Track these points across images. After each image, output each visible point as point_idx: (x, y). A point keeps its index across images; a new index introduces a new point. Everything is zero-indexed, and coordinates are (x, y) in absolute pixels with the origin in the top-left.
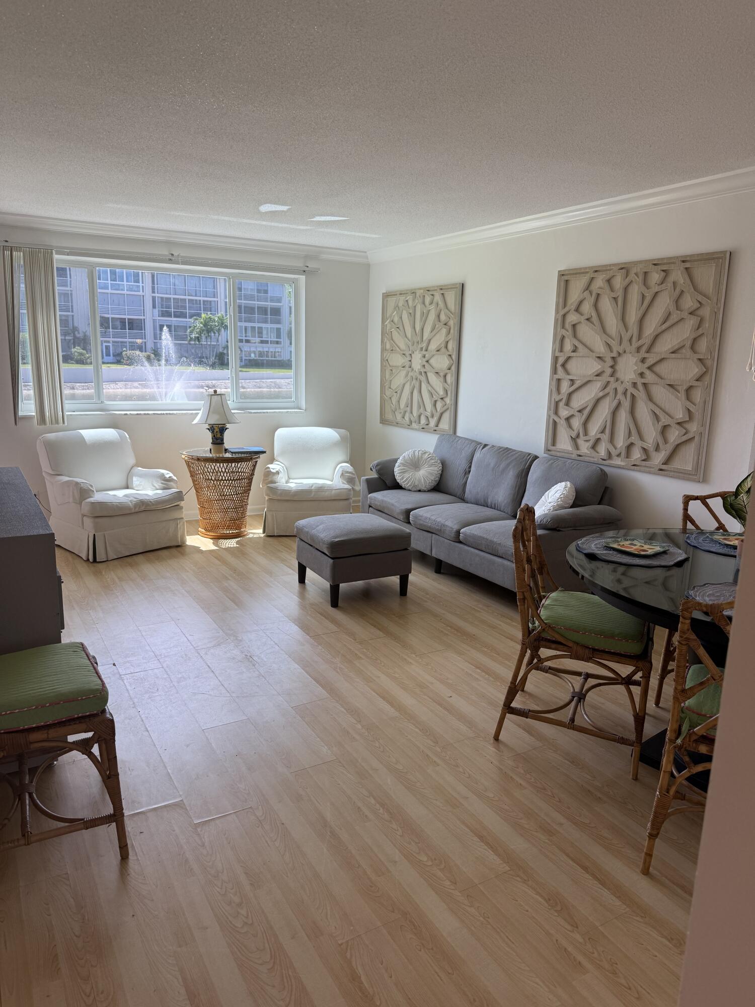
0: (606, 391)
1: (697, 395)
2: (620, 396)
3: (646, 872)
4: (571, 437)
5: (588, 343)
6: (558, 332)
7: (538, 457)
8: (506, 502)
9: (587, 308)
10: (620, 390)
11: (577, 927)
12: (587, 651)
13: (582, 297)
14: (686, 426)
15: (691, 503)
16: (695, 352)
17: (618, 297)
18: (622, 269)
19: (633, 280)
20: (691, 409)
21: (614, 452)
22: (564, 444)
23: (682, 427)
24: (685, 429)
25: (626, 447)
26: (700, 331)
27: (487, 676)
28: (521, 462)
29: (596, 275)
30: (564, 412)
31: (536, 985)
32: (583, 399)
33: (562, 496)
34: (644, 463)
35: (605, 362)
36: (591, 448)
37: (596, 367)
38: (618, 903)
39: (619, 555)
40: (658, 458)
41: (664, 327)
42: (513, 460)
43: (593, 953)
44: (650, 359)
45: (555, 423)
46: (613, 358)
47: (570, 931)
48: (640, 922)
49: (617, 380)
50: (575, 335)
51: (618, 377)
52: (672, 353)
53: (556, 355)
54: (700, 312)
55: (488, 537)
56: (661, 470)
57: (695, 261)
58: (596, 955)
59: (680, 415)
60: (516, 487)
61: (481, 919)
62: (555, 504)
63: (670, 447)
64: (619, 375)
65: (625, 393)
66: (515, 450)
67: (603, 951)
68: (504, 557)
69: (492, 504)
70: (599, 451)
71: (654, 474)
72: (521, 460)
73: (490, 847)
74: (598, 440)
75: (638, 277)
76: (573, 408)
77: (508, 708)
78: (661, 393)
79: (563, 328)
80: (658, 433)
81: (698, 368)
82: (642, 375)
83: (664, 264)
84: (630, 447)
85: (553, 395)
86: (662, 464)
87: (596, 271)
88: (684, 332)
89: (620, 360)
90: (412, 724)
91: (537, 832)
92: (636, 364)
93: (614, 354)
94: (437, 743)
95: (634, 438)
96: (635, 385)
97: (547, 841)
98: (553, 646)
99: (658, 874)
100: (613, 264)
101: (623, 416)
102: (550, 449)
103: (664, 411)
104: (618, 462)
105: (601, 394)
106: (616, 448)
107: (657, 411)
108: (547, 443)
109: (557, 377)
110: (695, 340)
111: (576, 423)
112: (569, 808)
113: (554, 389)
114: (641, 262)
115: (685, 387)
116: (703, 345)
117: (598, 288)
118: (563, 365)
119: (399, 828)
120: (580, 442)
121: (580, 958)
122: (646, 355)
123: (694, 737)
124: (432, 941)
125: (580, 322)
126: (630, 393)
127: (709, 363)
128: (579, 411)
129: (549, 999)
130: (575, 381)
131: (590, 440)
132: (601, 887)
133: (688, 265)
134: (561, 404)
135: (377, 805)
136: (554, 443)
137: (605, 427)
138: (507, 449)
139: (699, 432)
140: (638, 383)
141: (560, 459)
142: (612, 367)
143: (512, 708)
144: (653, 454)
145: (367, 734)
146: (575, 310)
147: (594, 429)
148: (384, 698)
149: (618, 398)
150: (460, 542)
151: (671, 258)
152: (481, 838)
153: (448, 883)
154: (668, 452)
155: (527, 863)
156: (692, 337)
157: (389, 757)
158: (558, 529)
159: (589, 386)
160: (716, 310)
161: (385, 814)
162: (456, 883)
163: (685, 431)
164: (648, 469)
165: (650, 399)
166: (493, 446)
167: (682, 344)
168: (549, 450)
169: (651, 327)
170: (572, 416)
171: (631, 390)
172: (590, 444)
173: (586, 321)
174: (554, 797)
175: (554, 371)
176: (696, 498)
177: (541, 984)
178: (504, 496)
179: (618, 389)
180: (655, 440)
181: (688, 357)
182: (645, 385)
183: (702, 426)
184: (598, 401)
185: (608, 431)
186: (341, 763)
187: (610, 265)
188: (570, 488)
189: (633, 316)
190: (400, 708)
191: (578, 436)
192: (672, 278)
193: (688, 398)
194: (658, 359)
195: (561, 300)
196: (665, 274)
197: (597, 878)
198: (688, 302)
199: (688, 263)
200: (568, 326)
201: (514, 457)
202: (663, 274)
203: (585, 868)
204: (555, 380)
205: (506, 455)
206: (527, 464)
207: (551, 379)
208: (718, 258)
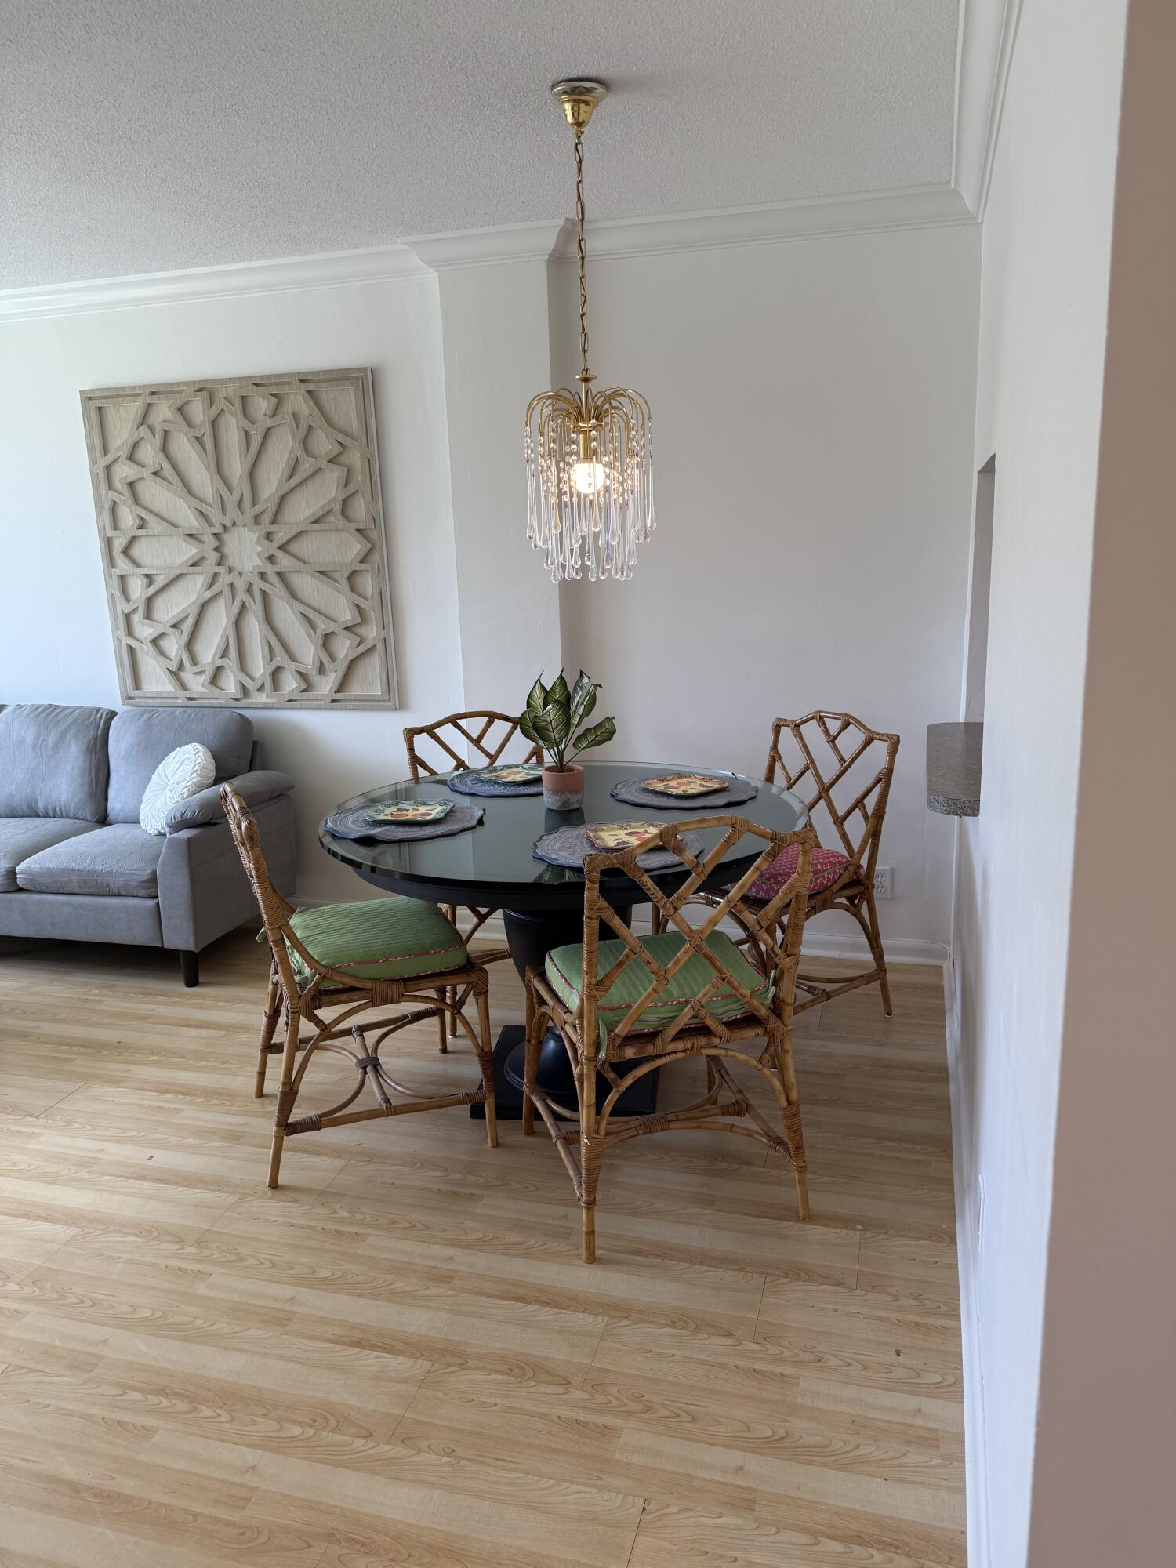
0: (216, 589)
1: (367, 584)
2: (241, 595)
3: (592, 1259)
4: (169, 670)
5: (164, 513)
6: (103, 497)
7: (117, 713)
8: (76, 800)
9: (149, 453)
10: (241, 585)
11: (569, 1383)
12: (396, 986)
13: (136, 437)
14: (358, 630)
15: (417, 738)
16: (349, 520)
17: (203, 435)
18: (200, 390)
19: (225, 409)
20: (362, 605)
21: (251, 686)
22: (157, 682)
23: (354, 633)
24: (359, 636)
25: (270, 675)
26: (351, 488)
27: (188, 1098)
28: (87, 726)
29: (154, 399)
30: (145, 631)
31: (578, 1496)
32: (177, 603)
33: (197, 768)
34: (305, 695)
35: (202, 542)
36: (209, 684)
37: (191, 551)
38: (590, 1318)
39: (401, 829)
40: (326, 685)
41: (293, 482)
42: (71, 724)
43: (610, 1402)
44: (280, 535)
45: (131, 650)
46: (215, 535)
47: (564, 1394)
48: (630, 1325)
49: (230, 570)
50: (136, 500)
51: (231, 565)
52: (314, 522)
53: (108, 535)
54: (345, 459)
55: (82, 867)
56: (334, 701)
57: (322, 381)
58: (614, 1402)
59: (347, 615)
60: (90, 770)
61: (445, 1460)
62: (190, 783)
63: (342, 667)
64: (233, 560)
65: (249, 589)
66: (67, 708)
67: (618, 1391)
68: (124, 893)
69: (46, 810)
70: (223, 687)
71: (326, 709)
72: (86, 723)
73: (380, 1350)
74: (219, 670)
75: (233, 406)
76: (160, 623)
77: (287, 1128)
78: (306, 584)
79: (110, 489)
80: (319, 648)
81: (359, 543)
82: (271, 559)
83: (271, 384)
84: (276, 673)
85: (118, 603)
86: (335, 692)
87: (153, 393)
88: (327, 490)
89: (227, 537)
90: (114, 1232)
91: (428, 1288)
92: (258, 542)
93: (218, 529)
94: (183, 1241)
95: (280, 658)
96: (262, 575)
97: (449, 1293)
98: (343, 997)
99: (606, 1252)
100: (183, 383)
101: (254, 627)
102: (133, 696)
103: (319, 612)
104: (263, 699)
105: (208, 595)
106: (253, 679)
107: (310, 614)
108: (125, 687)
109: (117, 572)
110: (345, 502)
111: (173, 646)
112: (444, 1230)
113: (118, 593)
114: (230, 380)
115: (346, 574)
116: (360, 508)
117: (163, 421)
118: (126, 552)
119: (218, 1411)
120: (187, 676)
121: (601, 1420)
122: (272, 528)
123: (618, 1042)
124: (400, 1544)
125: (142, 479)
126: (258, 589)
127: (374, 535)
128: (174, 626)
129: (606, 1501)
130: (155, 577)
131: (204, 671)
132: (558, 1311)
133: (311, 387)
134: (137, 618)
135: (150, 1397)
136: (137, 685)
137: (227, 646)
138: (51, 708)
139: (381, 638)
140: (269, 572)
141: (159, 709)
142: (216, 549)
143: (290, 1124)
144: (317, 679)
145: (37, 1292)
146: (127, 459)
147: (208, 652)
148: (26, 1216)
149: (238, 598)
150: (20, 890)
151: (281, 375)
152: (358, 1344)
153: (359, 1443)
154: (341, 673)
155: (446, 1339)
156: (341, 497)
157: (112, 1307)
158: (212, 822)
159: (182, 583)
160: (368, 456)
161: (176, 1402)
162: (372, 1435)
163: (359, 639)
164: (313, 703)
165: (293, 595)
166: (20, 707)
167: (327, 509)
168: (130, 698)
169: (271, 482)
170: (163, 635)
171: (258, 585)
172: (206, 677)
173: (153, 477)
174: (415, 1226)
175: (111, 563)
176: (421, 730)
177: (582, 1488)
178: (72, 790)
179: (235, 583)
180: (317, 658)
181: (341, 528)
182: (279, 573)
183: (384, 628)
184: (204, 607)
185: (233, 652)
186: (22, 1368)
187: (179, 384)
188: (204, 753)
189: (236, 467)
190: (68, 1218)
191: (181, 666)
192: (289, 406)
193: (353, 589)
194: (294, 532)
195: (97, 441)
196: (276, 400)
197: (544, 1302)
198: (324, 444)
199: (311, 383)
200: (118, 484)
201: (70, 720)
202: (273, 400)
203: (522, 1299)
204: (115, 578)
205: (53, 718)
206: (101, 727)
207: (108, 577)
208: (356, 378)
